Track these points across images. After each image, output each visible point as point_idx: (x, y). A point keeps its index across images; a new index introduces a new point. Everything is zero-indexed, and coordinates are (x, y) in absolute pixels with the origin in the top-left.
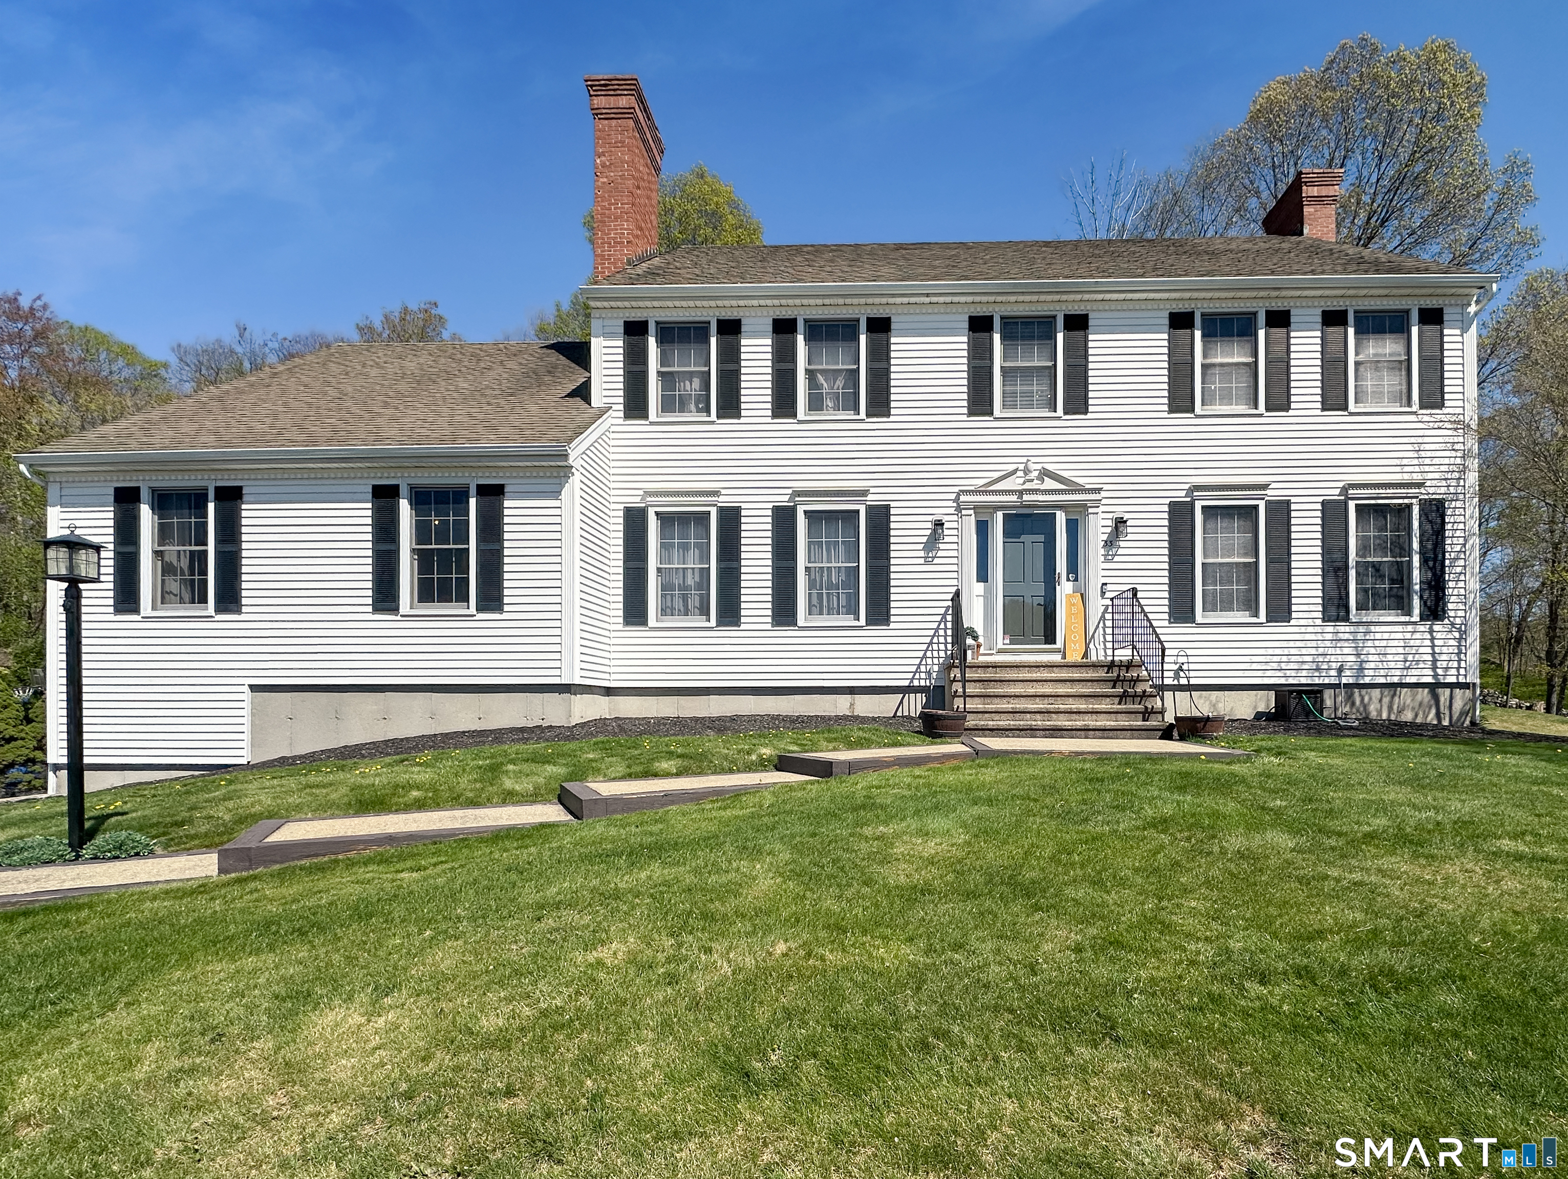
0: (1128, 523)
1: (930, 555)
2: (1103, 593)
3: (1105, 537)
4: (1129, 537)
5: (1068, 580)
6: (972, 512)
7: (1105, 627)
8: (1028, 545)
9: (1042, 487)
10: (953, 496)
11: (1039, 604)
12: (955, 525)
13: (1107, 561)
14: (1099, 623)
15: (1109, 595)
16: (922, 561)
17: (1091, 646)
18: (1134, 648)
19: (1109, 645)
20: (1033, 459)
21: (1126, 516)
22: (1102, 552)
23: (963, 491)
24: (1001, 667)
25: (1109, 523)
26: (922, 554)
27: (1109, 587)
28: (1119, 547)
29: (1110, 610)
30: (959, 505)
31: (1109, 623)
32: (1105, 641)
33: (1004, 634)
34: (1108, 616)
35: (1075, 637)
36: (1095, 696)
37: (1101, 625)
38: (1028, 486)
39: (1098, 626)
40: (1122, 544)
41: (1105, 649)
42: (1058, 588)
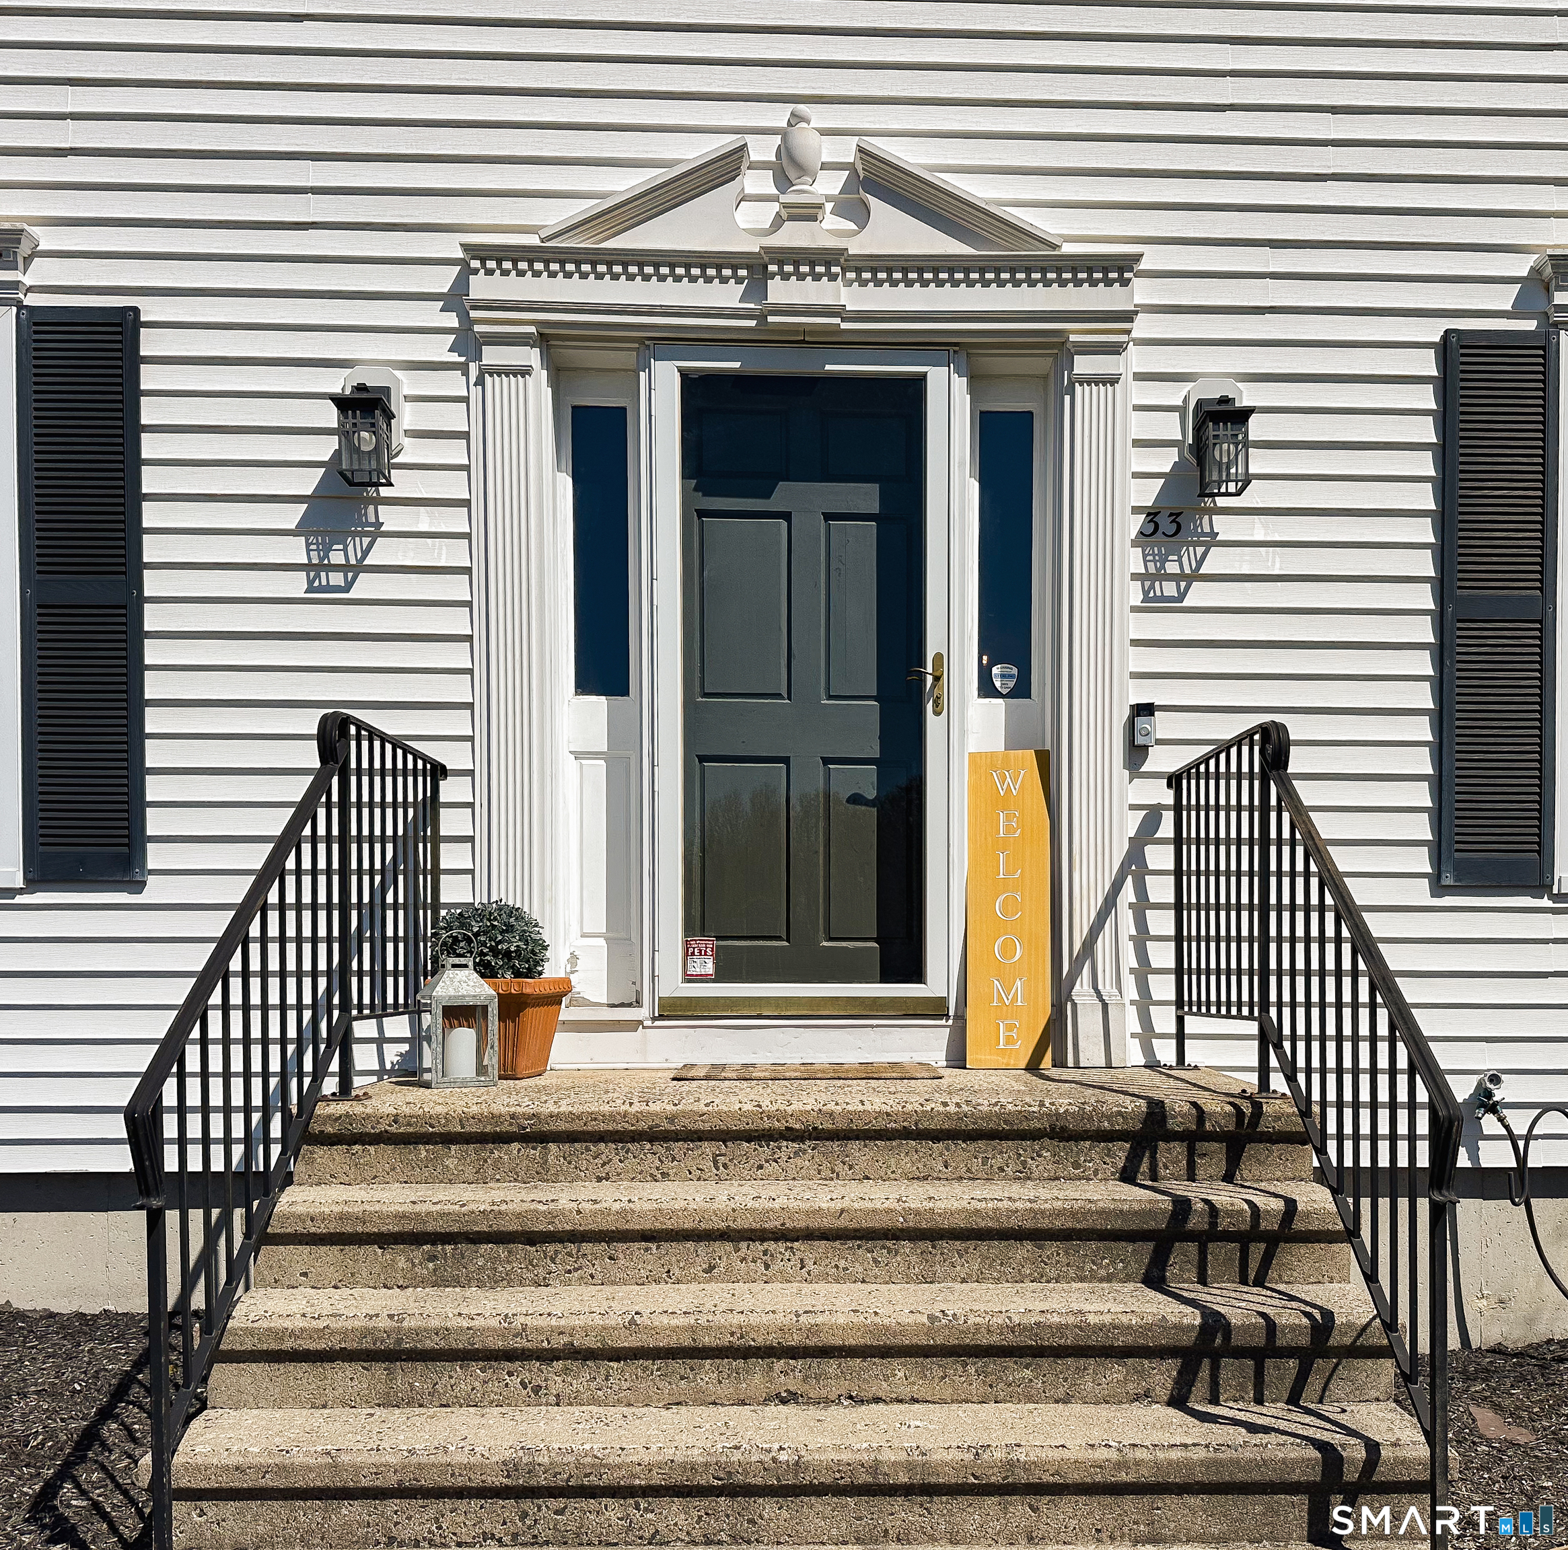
0: (1257, 428)
1: (337, 558)
2: (1136, 753)
3: (1148, 493)
4: (1255, 496)
5: (987, 689)
6: (532, 357)
7: (1142, 905)
8: (809, 524)
9: (856, 247)
10: (442, 280)
11: (856, 799)
12: (452, 418)
13: (1153, 604)
14: (1117, 886)
15: (1164, 760)
16: (296, 585)
17: (1082, 990)
18: (1268, 1038)
19: (1164, 988)
20: (820, 116)
21: (1247, 396)
22: (1135, 561)
23: (481, 253)
24: (571, 1137)
25: (1171, 427)
26: (295, 549)
27: (1163, 726)
28: (1212, 540)
29: (1166, 829)
30: (467, 323)
31: (1161, 890)
32: (1144, 970)
33: (690, 928)
34: (1160, 857)
35: (1007, 950)
36: (1039, 1352)
37: (1128, 894)
38: (795, 236)
39: (1110, 902)
40: (1225, 527)
41: (1145, 1002)
42: (934, 725)
